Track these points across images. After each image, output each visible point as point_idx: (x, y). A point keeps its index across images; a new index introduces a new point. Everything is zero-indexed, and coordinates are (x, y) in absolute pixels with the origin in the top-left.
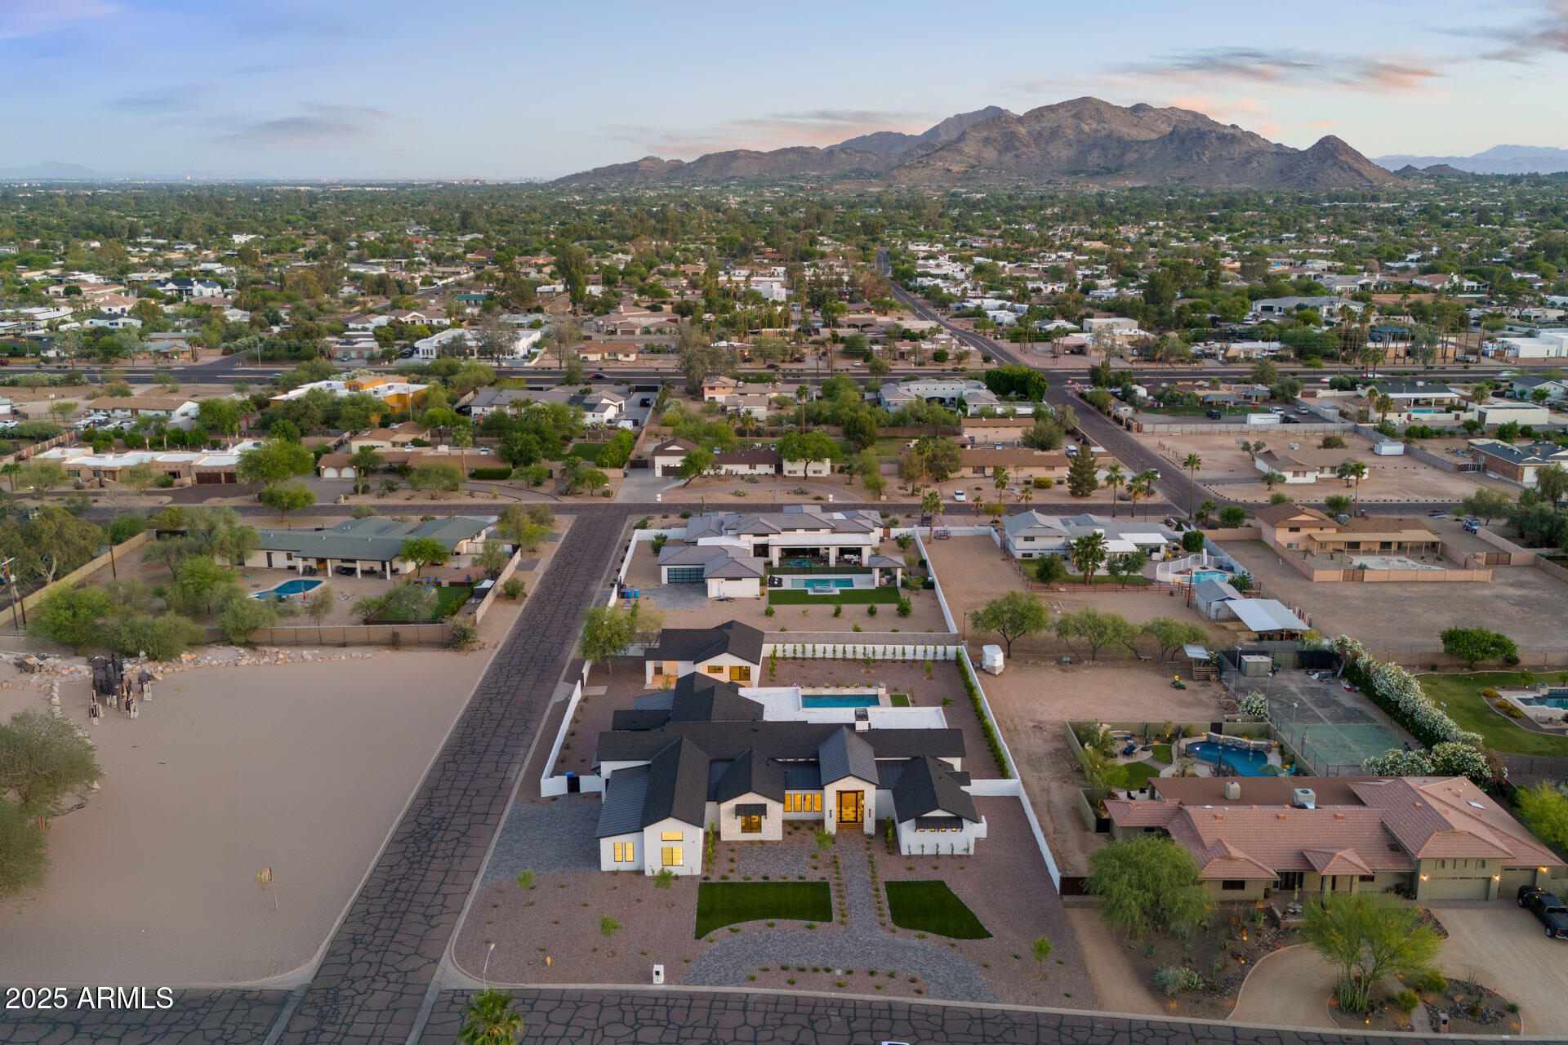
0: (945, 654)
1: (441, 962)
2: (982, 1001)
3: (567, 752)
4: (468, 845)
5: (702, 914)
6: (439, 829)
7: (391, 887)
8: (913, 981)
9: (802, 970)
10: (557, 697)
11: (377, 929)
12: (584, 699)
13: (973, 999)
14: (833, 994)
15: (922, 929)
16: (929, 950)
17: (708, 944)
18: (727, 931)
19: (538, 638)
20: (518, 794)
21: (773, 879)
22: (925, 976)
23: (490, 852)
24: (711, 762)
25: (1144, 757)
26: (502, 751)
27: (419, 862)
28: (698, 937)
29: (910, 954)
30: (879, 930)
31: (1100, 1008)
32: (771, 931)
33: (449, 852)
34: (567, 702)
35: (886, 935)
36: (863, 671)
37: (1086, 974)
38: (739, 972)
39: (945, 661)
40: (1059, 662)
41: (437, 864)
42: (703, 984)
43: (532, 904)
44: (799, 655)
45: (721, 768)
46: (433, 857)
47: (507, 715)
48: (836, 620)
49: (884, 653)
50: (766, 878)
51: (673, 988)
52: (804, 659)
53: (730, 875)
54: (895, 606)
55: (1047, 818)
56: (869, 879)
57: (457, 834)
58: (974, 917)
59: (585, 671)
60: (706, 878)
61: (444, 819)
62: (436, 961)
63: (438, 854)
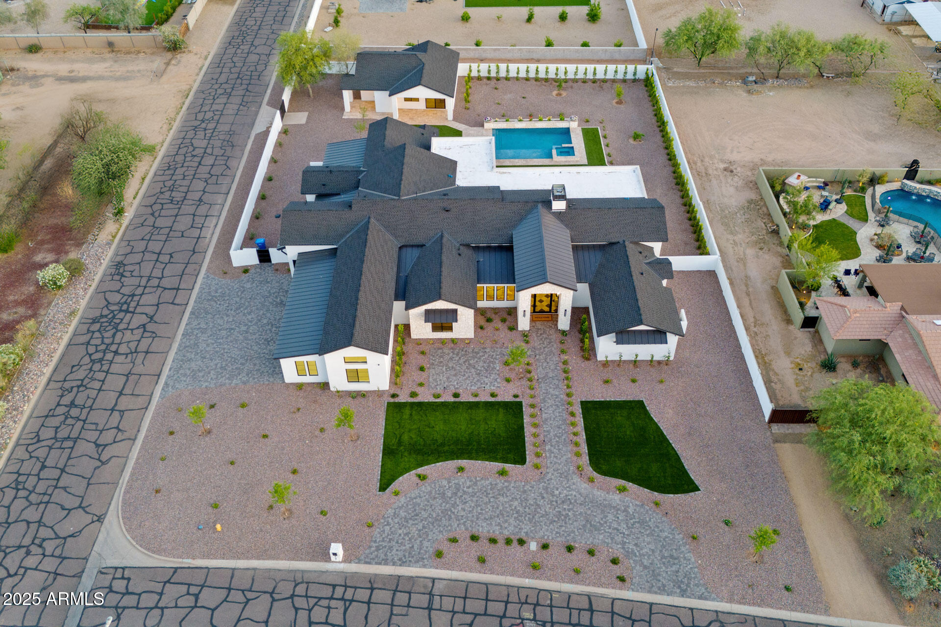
0: (635, 74)
1: (106, 521)
2: (692, 596)
3: (264, 203)
4: (154, 335)
5: (389, 452)
6: (127, 311)
7: (67, 400)
8: (615, 561)
9: (493, 541)
10: (258, 128)
11: (43, 467)
12: (285, 132)
13: (683, 594)
14: (527, 582)
15: (623, 478)
16: (631, 510)
17: (393, 499)
18: (415, 479)
19: (246, 48)
20: (211, 262)
21: (465, 398)
22: (629, 554)
23: (175, 346)
24: (400, 248)
25: (838, 211)
26: (200, 200)
27: (101, 360)
28: (383, 488)
29: (610, 517)
30: (576, 479)
31: (827, 612)
32: (461, 479)
33: (133, 345)
34: (267, 133)
35: (584, 486)
36: (555, 93)
37: (806, 552)
38: (426, 544)
39: (635, 81)
40: (745, 82)
41: (120, 365)
42: (385, 562)
43: (209, 432)
44: (493, 74)
45: (412, 255)
46: (116, 353)
47: (209, 151)
48: (529, 26)
49: (576, 73)
50: (456, 395)
51: (353, 567)
52: (498, 79)
53: (419, 390)
54: (585, 9)
55: (746, 302)
56: (563, 397)
57: (144, 319)
58: (678, 459)
59: (286, 97)
60: (394, 396)
61: (133, 295)
62: (100, 519)
63: (123, 349)
